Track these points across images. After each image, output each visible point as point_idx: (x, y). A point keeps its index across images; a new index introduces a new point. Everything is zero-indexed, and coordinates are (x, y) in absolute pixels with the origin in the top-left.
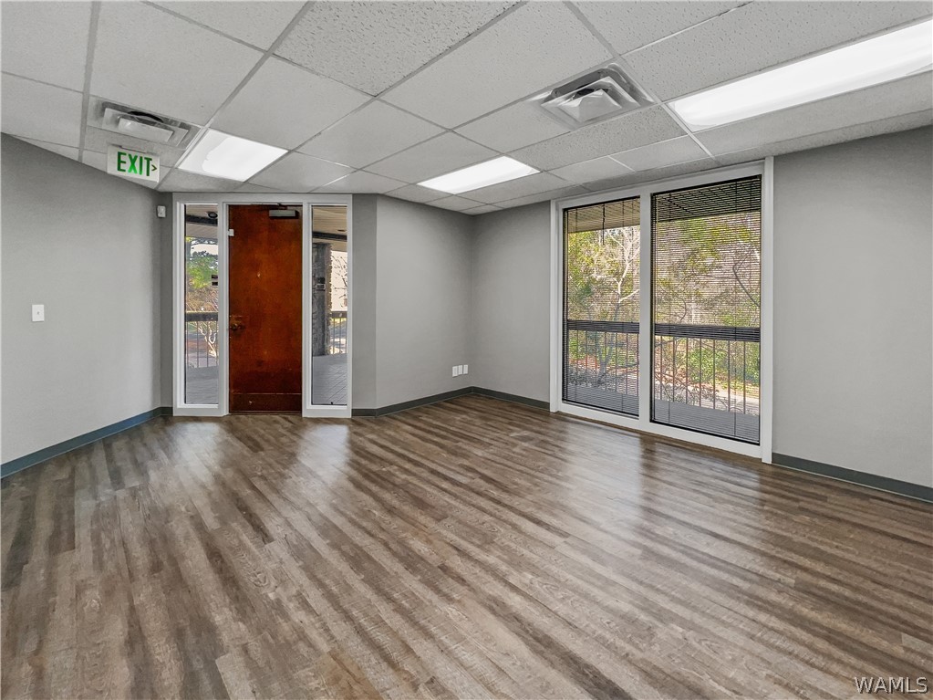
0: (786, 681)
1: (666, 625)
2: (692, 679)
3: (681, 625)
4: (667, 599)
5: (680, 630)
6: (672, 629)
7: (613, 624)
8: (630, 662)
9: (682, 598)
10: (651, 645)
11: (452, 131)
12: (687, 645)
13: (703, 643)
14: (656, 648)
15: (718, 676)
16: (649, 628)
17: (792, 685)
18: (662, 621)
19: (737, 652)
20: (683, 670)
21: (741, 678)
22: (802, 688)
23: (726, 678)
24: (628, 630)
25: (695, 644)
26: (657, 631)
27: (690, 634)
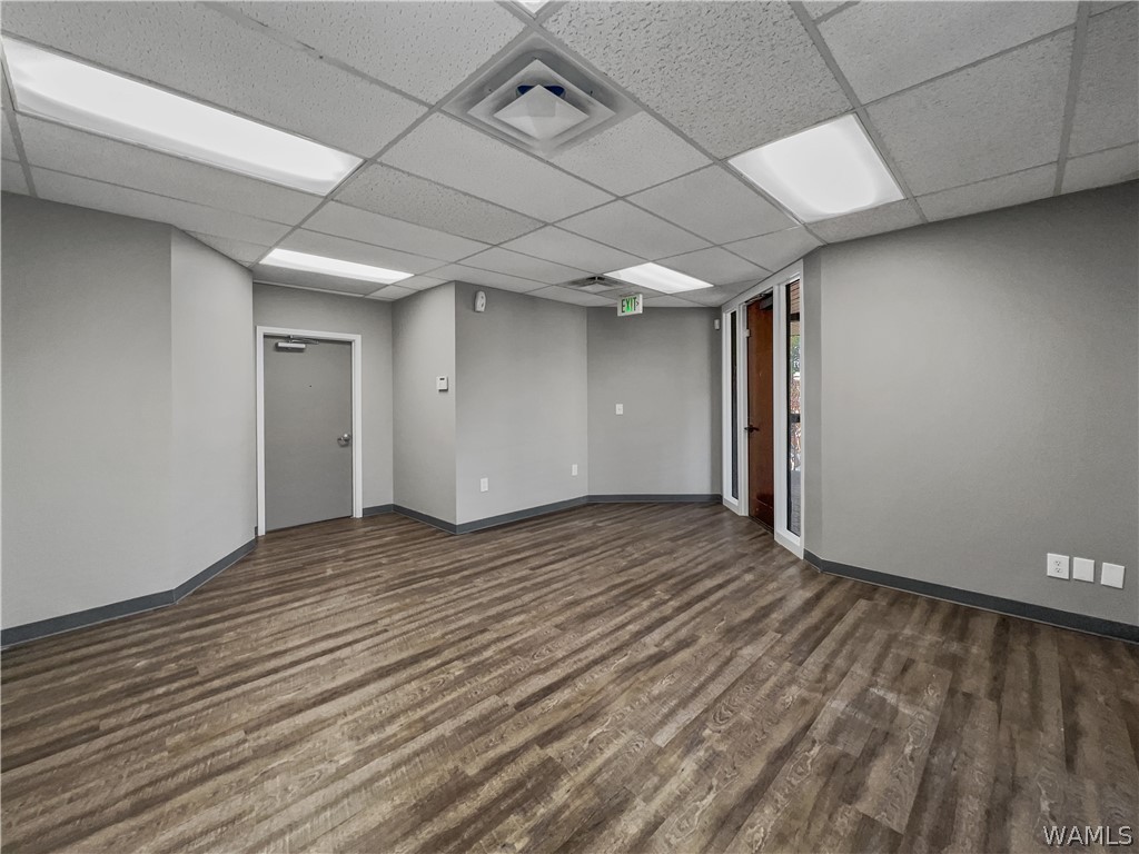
0: (237, 823)
1: (355, 753)
2: (298, 747)
3: (346, 766)
4: (383, 769)
5: (342, 762)
6: (347, 756)
7: (378, 715)
8: (339, 715)
9: (377, 784)
10: (343, 734)
11: (623, 198)
12: (325, 759)
13: (317, 773)
14: (338, 736)
15: (286, 769)
16: (358, 739)
17: (230, 827)
18: (359, 751)
19: (289, 798)
20: (310, 745)
21: (269, 785)
22: (221, 833)
23: (278, 773)
24: (366, 723)
25: (321, 766)
26: (353, 743)
27: (332, 768)
